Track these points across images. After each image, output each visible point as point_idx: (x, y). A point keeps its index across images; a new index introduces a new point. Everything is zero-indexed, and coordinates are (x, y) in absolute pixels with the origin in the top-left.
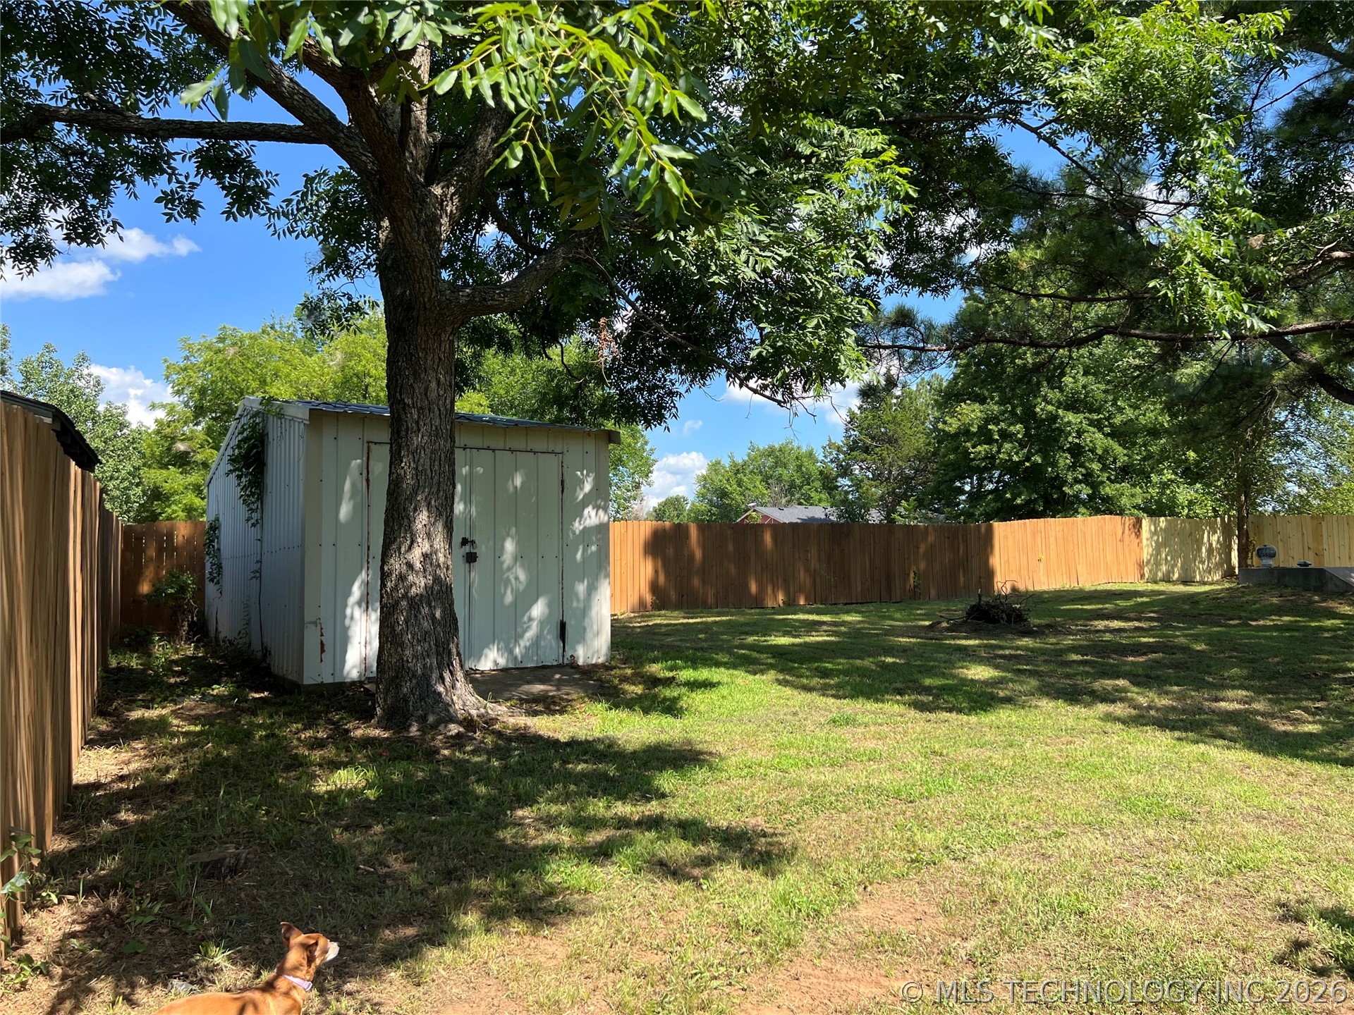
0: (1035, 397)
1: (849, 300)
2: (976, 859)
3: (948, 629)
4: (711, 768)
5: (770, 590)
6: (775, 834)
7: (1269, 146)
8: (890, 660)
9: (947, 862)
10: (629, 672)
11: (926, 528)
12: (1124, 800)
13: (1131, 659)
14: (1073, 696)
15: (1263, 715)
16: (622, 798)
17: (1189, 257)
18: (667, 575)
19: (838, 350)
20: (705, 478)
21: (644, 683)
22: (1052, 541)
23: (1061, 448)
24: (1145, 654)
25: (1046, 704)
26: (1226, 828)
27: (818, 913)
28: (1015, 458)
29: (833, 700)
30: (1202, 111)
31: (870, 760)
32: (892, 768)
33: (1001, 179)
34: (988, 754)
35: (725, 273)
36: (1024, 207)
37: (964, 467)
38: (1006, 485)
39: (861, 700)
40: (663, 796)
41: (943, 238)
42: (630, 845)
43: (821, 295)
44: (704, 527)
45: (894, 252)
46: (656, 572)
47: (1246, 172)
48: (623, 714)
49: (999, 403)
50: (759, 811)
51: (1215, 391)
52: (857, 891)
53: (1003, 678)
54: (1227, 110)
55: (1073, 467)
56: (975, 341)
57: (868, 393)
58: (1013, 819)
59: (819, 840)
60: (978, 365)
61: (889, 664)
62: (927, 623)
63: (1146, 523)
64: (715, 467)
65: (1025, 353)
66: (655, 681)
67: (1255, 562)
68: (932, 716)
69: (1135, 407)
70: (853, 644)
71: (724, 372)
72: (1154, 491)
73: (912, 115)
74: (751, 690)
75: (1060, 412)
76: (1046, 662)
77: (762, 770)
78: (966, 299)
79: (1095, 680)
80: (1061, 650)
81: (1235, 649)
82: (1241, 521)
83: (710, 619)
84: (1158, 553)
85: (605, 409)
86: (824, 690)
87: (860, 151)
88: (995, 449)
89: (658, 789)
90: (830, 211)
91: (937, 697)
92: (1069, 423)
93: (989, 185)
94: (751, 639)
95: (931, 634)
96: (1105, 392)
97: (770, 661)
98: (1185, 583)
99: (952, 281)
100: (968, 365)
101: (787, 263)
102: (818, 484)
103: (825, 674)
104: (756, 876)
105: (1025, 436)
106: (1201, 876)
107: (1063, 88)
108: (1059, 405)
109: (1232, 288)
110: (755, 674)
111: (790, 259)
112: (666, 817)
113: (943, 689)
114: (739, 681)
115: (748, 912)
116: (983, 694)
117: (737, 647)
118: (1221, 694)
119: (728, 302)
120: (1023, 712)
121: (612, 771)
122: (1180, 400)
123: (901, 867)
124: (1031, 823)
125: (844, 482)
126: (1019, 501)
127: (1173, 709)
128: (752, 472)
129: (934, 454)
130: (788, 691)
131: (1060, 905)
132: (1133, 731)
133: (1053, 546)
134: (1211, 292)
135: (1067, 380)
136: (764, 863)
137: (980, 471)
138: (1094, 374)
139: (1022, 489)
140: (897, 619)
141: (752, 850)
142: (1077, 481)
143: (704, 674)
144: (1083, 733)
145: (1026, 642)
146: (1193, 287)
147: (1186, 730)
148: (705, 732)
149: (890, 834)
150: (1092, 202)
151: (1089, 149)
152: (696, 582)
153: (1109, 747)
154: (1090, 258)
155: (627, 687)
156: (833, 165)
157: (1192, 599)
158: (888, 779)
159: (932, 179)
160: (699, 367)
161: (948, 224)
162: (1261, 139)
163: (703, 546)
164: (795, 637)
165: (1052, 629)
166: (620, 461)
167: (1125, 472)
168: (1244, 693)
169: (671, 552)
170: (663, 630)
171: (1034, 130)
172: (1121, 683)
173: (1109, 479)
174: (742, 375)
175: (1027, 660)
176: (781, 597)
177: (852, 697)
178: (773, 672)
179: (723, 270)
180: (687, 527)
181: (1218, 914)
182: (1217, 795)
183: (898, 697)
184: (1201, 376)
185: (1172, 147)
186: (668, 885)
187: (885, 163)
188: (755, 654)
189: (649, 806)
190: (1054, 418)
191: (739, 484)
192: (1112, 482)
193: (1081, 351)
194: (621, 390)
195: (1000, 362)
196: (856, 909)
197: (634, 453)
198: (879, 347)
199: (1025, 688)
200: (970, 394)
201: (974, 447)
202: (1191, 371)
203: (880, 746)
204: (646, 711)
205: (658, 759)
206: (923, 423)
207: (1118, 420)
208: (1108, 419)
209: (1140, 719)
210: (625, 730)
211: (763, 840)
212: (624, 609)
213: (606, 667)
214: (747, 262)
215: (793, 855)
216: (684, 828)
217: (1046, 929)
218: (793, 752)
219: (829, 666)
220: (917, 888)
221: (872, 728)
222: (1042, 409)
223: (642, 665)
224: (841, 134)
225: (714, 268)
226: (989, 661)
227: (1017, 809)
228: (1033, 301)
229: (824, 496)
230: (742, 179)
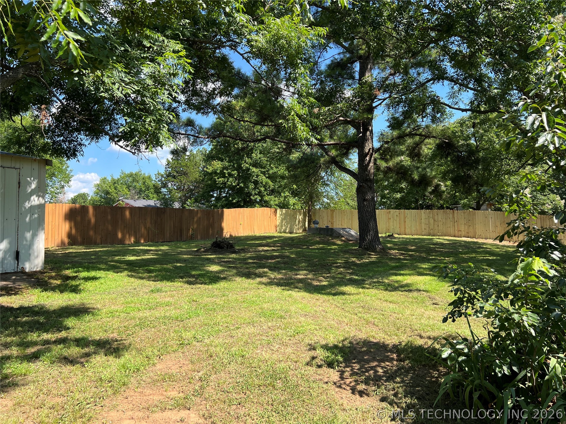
0: (242, 161)
1: (165, 112)
2: (206, 341)
3: (204, 252)
4: (93, 315)
5: (127, 237)
6: (122, 340)
7: (322, 76)
8: (179, 265)
9: (194, 343)
10: (54, 274)
11: (197, 211)
12: (262, 313)
13: (270, 261)
14: (248, 275)
15: (311, 279)
16: (47, 331)
17: (293, 113)
18: (76, 229)
19: (159, 133)
20: (98, 185)
21: (62, 279)
22: (245, 217)
23: (251, 181)
24: (275, 259)
25: (238, 279)
26: (295, 320)
27: (138, 370)
28: (234, 184)
29: (152, 282)
30: (299, 59)
31: (166, 306)
32: (175, 308)
33: (230, 72)
34: (215, 300)
35: (108, 93)
36: (239, 84)
37: (214, 187)
38: (230, 194)
39: (165, 281)
40: (68, 328)
41: (207, 92)
42: (49, 352)
43: (152, 108)
44: (96, 207)
45: (186, 95)
46: (71, 228)
47: (314, 84)
48: (49, 294)
49: (229, 162)
50: (115, 331)
51: (302, 164)
52: (156, 359)
53: (223, 270)
54: (307, 60)
55: (254, 189)
56: (219, 136)
57: (174, 152)
58: (222, 324)
59: (141, 340)
60: (220, 146)
61: (178, 266)
62: (196, 249)
63: (278, 211)
64: (104, 180)
65: (238, 143)
66: (68, 278)
67: (313, 226)
68: (194, 286)
69: (277, 168)
70: (164, 258)
71: (108, 137)
72: (282, 199)
73: (194, 39)
74: (115, 280)
75: (251, 167)
76: (240, 263)
77: (118, 314)
78: (217, 119)
79: (257, 269)
80: (246, 258)
81: (304, 257)
82: (309, 211)
83: (97, 250)
84: (282, 222)
85: (45, 149)
86: (149, 278)
87: (172, 50)
88: (226, 180)
89: (66, 326)
90: (157, 73)
91: (197, 279)
92: (254, 172)
93: (225, 73)
94: (117, 258)
95: (197, 254)
96: (267, 161)
97: (125, 267)
98: (291, 233)
99: (210, 110)
100: (216, 145)
101: (137, 92)
102: (152, 190)
103: (150, 271)
104: (111, 358)
105: (237, 175)
106: (285, 337)
107: (252, 40)
108: (250, 164)
109: (307, 126)
110: (118, 273)
111: (139, 91)
112: (69, 338)
113: (199, 275)
114: (110, 276)
115: (106, 374)
116: (215, 277)
117: (110, 262)
118: (298, 273)
119: (111, 106)
120: (229, 283)
121: (42, 319)
122: (291, 167)
123: (175, 347)
124: (228, 325)
125: (164, 190)
126: (234, 201)
127: (282, 278)
128: (121, 183)
129: (203, 181)
130: (133, 280)
131: (235, 354)
132: (268, 287)
133: (246, 219)
134: (299, 127)
135: (254, 155)
136: (115, 352)
137: (220, 188)
138: (263, 154)
139: (236, 196)
140: (183, 248)
141: (110, 348)
142: (256, 194)
143: (93, 274)
144: (251, 289)
145: (234, 256)
146: (294, 124)
147: (286, 286)
148: (92, 299)
149: (172, 334)
150: (263, 87)
151: (261, 66)
152: (91, 233)
153: (259, 294)
154: (262, 108)
155: (52, 281)
156: (160, 53)
157: (292, 239)
158: (173, 313)
159: (202, 67)
160: (95, 134)
161: (209, 87)
162: (320, 73)
163: (96, 216)
164: (138, 256)
165: (243, 250)
166: (53, 175)
167: (273, 192)
168: (305, 272)
169: (79, 219)
170: (74, 255)
171: (242, 55)
172: (266, 270)
173: (267, 194)
174: (116, 139)
175: (233, 262)
176: (132, 240)
177: (161, 280)
178: (126, 272)
179: (107, 91)
180: (88, 207)
181: (289, 350)
182: (293, 308)
183: (181, 280)
184: (298, 158)
185: (289, 71)
186: (68, 367)
187: (181, 57)
188: (118, 264)
189: (60, 334)
190: (248, 169)
191: (115, 188)
192: (268, 195)
193: (259, 144)
194: (54, 141)
195: (229, 145)
196: (155, 366)
197: (61, 171)
198: (180, 134)
199: (231, 273)
200: (217, 157)
201: (218, 179)
202: (295, 156)
203: (171, 300)
204: (62, 292)
205: (66, 313)
206: (198, 168)
207: (271, 172)
208: (268, 171)
209: (271, 283)
210: (50, 301)
211: (116, 343)
212: (53, 245)
213: (41, 272)
214: (118, 89)
215: (129, 347)
216: (78, 342)
217: (230, 363)
218: (133, 305)
219: (152, 268)
220: (181, 355)
221: (169, 293)
222: (245, 166)
223: (61, 270)
224: (164, 41)
225: (102, 89)
226: (219, 263)
227: (224, 319)
228: (242, 122)
229: (155, 196)
230: (117, 52)
